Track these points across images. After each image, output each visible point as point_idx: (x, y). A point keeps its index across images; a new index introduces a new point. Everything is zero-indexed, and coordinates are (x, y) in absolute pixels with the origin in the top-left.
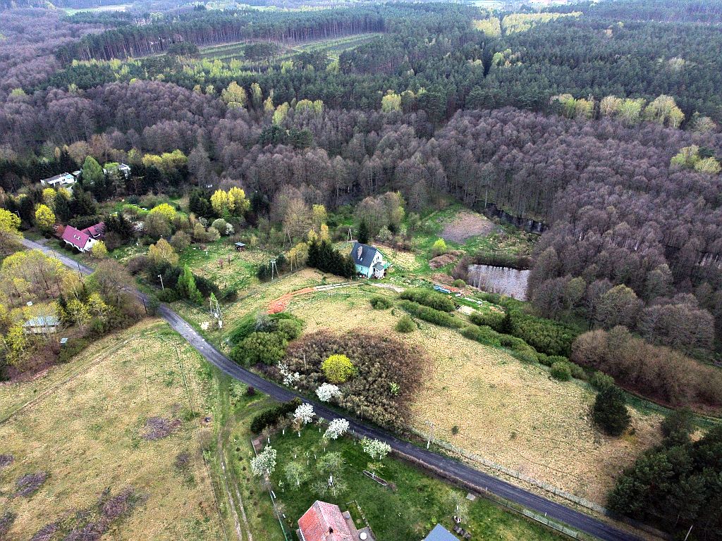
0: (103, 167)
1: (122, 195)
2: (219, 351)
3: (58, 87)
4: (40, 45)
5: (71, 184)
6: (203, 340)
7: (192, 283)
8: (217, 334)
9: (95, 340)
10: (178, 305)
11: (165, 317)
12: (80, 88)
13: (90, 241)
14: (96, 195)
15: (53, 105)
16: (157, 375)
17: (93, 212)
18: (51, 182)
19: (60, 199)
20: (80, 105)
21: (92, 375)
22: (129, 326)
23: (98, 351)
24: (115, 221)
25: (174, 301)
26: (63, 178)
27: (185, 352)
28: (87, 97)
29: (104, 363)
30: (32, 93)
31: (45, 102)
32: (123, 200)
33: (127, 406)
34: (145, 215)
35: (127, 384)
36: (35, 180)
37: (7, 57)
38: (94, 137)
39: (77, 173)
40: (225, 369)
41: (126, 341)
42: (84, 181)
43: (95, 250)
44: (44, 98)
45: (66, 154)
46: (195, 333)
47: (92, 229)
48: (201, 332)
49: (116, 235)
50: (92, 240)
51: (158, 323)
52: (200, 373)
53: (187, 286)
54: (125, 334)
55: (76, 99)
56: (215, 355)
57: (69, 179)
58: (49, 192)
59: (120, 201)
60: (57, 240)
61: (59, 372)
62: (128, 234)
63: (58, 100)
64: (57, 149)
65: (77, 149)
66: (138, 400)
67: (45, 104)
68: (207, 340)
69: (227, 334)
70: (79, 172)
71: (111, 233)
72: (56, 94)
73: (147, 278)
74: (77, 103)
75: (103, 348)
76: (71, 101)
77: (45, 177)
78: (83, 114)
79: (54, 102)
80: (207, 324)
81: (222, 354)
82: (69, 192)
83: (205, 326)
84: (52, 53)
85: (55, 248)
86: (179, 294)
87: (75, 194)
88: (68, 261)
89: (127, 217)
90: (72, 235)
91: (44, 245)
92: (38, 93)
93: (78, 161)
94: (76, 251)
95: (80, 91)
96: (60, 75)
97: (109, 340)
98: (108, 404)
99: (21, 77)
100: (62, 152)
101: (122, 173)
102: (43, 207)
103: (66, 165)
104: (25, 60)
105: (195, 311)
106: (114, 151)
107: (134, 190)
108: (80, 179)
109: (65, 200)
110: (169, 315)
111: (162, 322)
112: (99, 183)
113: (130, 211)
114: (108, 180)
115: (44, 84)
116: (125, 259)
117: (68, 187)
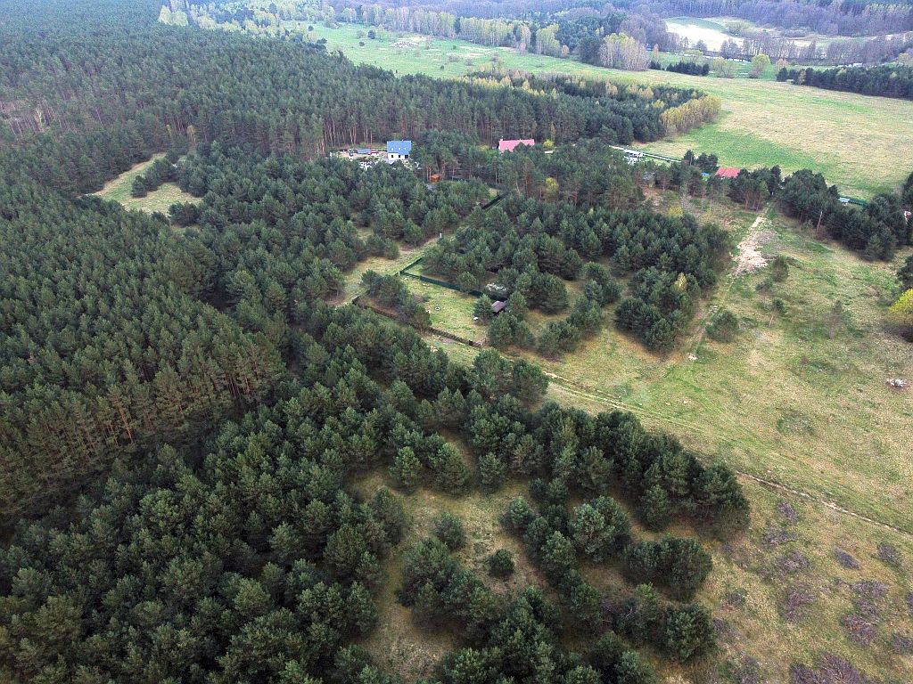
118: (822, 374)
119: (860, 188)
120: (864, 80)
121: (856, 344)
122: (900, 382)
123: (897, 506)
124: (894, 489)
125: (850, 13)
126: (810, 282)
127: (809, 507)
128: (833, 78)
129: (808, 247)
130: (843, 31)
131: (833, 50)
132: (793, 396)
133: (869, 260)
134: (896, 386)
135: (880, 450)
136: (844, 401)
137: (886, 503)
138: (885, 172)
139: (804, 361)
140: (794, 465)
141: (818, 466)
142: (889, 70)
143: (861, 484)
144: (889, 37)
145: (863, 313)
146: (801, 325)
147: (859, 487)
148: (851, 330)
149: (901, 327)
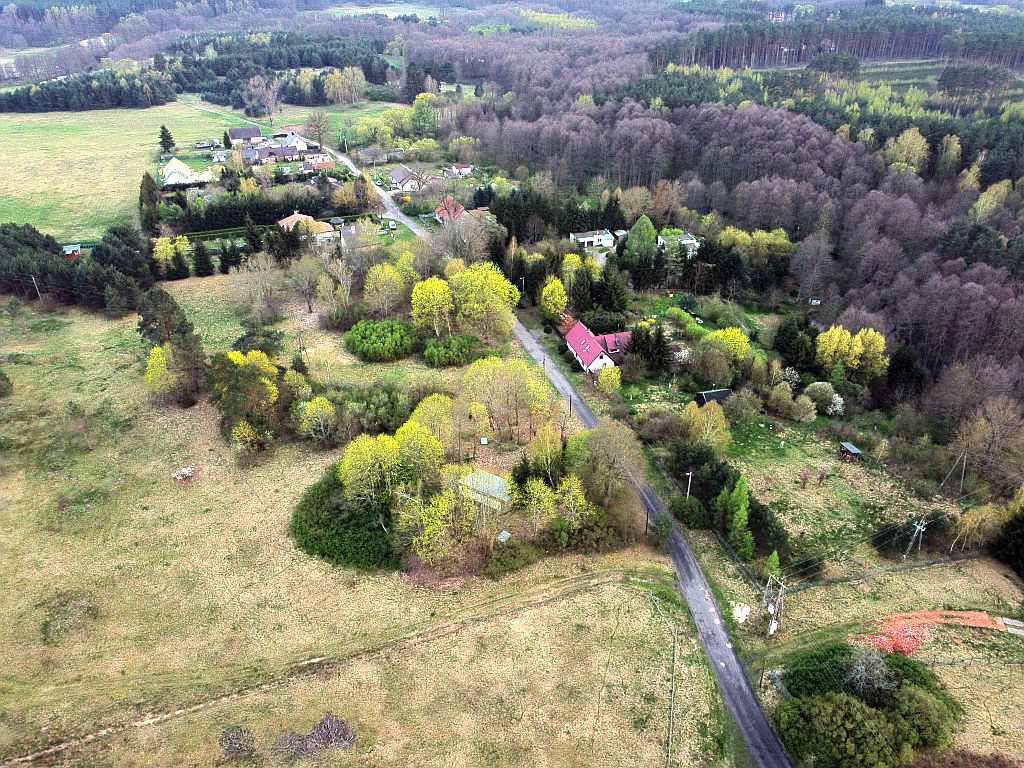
0: (659, 232)
1: (672, 286)
2: (753, 692)
3: (638, 100)
4: (635, 38)
5: (607, 249)
6: (729, 646)
7: (742, 515)
8: (759, 644)
9: (548, 555)
10: (703, 540)
11: (675, 558)
12: (666, 105)
13: (601, 357)
14: (634, 279)
15: (623, 126)
16: (625, 687)
17: (622, 307)
18: (581, 240)
19: (584, 275)
20: (658, 131)
21: (520, 627)
22: (609, 550)
23: (546, 580)
24: (648, 337)
25: (701, 528)
26: (600, 237)
27: (690, 660)
28: (671, 119)
29: (546, 610)
30: (602, 104)
31: (614, 117)
32: (671, 295)
33: (553, 734)
34: (699, 336)
35: (570, 681)
36: (564, 232)
37: (590, 52)
38: (661, 184)
39: (621, 233)
40: (757, 747)
41: (595, 581)
42: (626, 252)
43: (602, 378)
44: (615, 112)
45: (616, 202)
46: (717, 621)
47: (610, 338)
48: (729, 624)
49: (643, 362)
50: (605, 357)
51: (657, 566)
52: (703, 730)
53: (733, 513)
54: (601, 563)
55: (654, 121)
56: (743, 697)
57: (606, 239)
58: (572, 261)
59: (667, 295)
60: (557, 338)
62: (660, 363)
63: (631, 119)
64: (607, 192)
65: (633, 198)
66: (575, 728)
67: (613, 122)
68: (736, 650)
69: (779, 653)
70: (624, 232)
71: (636, 357)
72: (631, 110)
73: (667, 459)
74: (654, 127)
75: (556, 577)
76: (649, 123)
77: (579, 231)
78: (658, 145)
79: (626, 120)
80: (747, 610)
81: (758, 701)
82: (598, 262)
83: (741, 613)
84: (646, 50)
85: (550, 351)
86: (712, 518)
87: (606, 274)
88: (559, 379)
89: (668, 331)
90: (581, 338)
91: (539, 341)
92: (610, 105)
93: (628, 214)
94: (577, 368)
95: (665, 109)
96: (645, 82)
97: (569, 564)
98: (525, 706)
99: (597, 80)
100: (611, 200)
101: (683, 249)
102: (557, 282)
103: (610, 218)
104: (612, 56)
105: (731, 568)
106: (683, 211)
107: (693, 283)
108: (622, 246)
109: (589, 278)
110: (682, 556)
111: (667, 566)
112: (644, 261)
113: (677, 322)
114: (660, 259)
115: (620, 94)
116: (643, 406)
117: (601, 251)
120: (66, 95)
122: (186, 471)
125: (31, 19)
128: (29, 98)
130: (32, 42)
131: (24, 65)
133: (118, 317)
134: (186, 478)
139: (63, 503)
141: (114, 667)
144: (84, 43)
145: (125, 395)
149: (173, 391)
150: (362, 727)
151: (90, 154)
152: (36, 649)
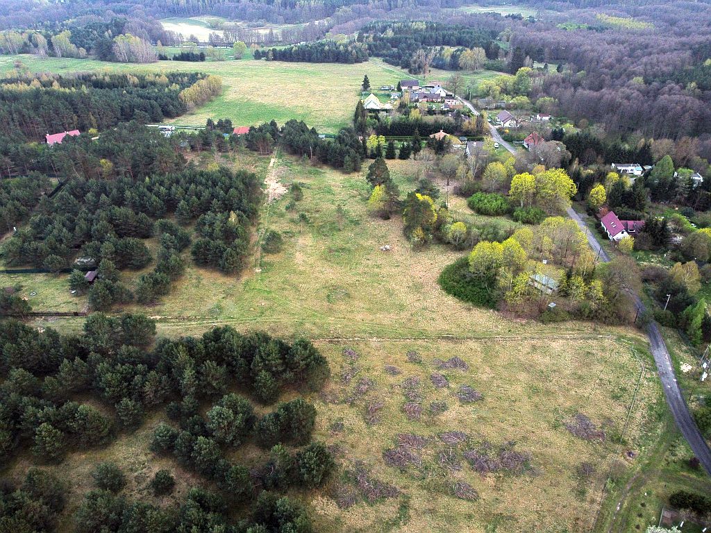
0: (676, 170)
1: (679, 203)
2: (684, 401)
3: (677, 83)
4: (684, 39)
5: (636, 176)
6: (675, 380)
7: (698, 320)
8: (693, 383)
9: (576, 320)
10: (670, 332)
11: (650, 337)
12: (699, 88)
13: (623, 233)
14: (653, 194)
15: (663, 99)
16: (610, 382)
17: (642, 208)
18: (619, 168)
19: (619, 186)
20: (689, 105)
21: (556, 346)
22: (612, 324)
23: (573, 330)
24: (656, 224)
25: (669, 326)
26: (633, 168)
27: (649, 380)
28: (701, 98)
29: (571, 342)
30: (650, 84)
31: (657, 93)
32: (677, 209)
33: (568, 390)
34: (691, 231)
35: (580, 372)
36: (608, 161)
37: (646, 46)
38: (684, 139)
39: (648, 167)
40: (681, 422)
41: (601, 336)
42: (650, 177)
43: (622, 243)
44: (659, 90)
45: (648, 147)
46: (670, 369)
47: (630, 223)
48: (677, 372)
49: (650, 238)
50: (625, 233)
51: (639, 337)
52: (651, 408)
53: (692, 320)
54: (604, 329)
55: (688, 98)
56: (679, 404)
57: (637, 170)
58: (613, 176)
59: (674, 208)
60: (595, 220)
61: (535, 327)
62: (661, 242)
63: (670, 95)
64: (643, 140)
65: (661, 146)
66: (580, 391)
67: (655, 97)
68: (678, 383)
69: (705, 390)
70: (650, 167)
71: (646, 234)
72: (670, 90)
73: (655, 292)
74: (687, 102)
75: (578, 330)
76: (683, 98)
77: (618, 162)
78: (687, 114)
79: (666, 96)
80: (690, 367)
81: (686, 406)
82: (630, 182)
83: (686, 368)
84: (691, 48)
85: (589, 226)
86: (678, 323)
87: (634, 187)
88: (594, 242)
89: (670, 226)
90: (610, 221)
91: (583, 220)
92: (655, 84)
93: (656, 156)
94: (605, 236)
95: (698, 91)
96: (686, 71)
97: (587, 327)
98: (555, 378)
99: (649, 67)
100: (645, 145)
101: (692, 182)
102: (601, 187)
103: (642, 157)
104: (663, 51)
105: (684, 348)
106: (697, 159)
107: (694, 203)
108: (647, 174)
109: (623, 188)
110: (655, 338)
111: (645, 339)
112: (662, 184)
113: (677, 222)
114: (673, 184)
115: (664, 78)
116: (645, 263)
117: (632, 177)
118: (344, 256)
119: (329, 127)
120: (310, 54)
121: (357, 230)
122: (388, 247)
123: (409, 325)
124: (405, 315)
125: (288, 7)
126: (318, 196)
127: (362, 346)
128: (291, 54)
129: (310, 173)
130: (287, 21)
131: (285, 34)
132: (331, 276)
133: (349, 173)
134: (387, 250)
135: (390, 293)
136: (361, 269)
137: (403, 325)
138: (340, 113)
139: (331, 251)
140: (345, 321)
141: (359, 317)
142: (323, 45)
143: (386, 319)
144: (317, 23)
145: (355, 209)
146: (322, 227)
147: (386, 322)
148: (352, 222)
149: (378, 212)
150: (471, 365)
151: (324, 88)
152: (325, 303)
